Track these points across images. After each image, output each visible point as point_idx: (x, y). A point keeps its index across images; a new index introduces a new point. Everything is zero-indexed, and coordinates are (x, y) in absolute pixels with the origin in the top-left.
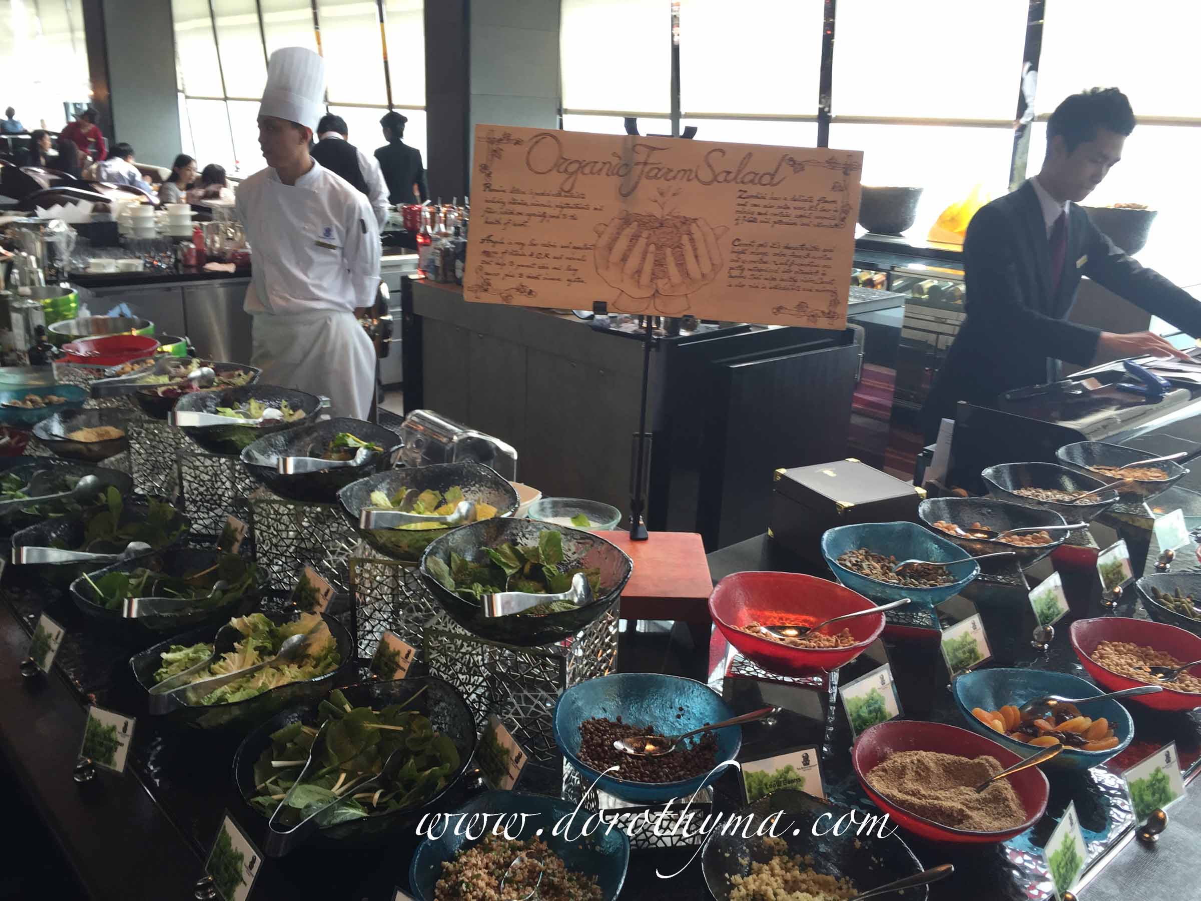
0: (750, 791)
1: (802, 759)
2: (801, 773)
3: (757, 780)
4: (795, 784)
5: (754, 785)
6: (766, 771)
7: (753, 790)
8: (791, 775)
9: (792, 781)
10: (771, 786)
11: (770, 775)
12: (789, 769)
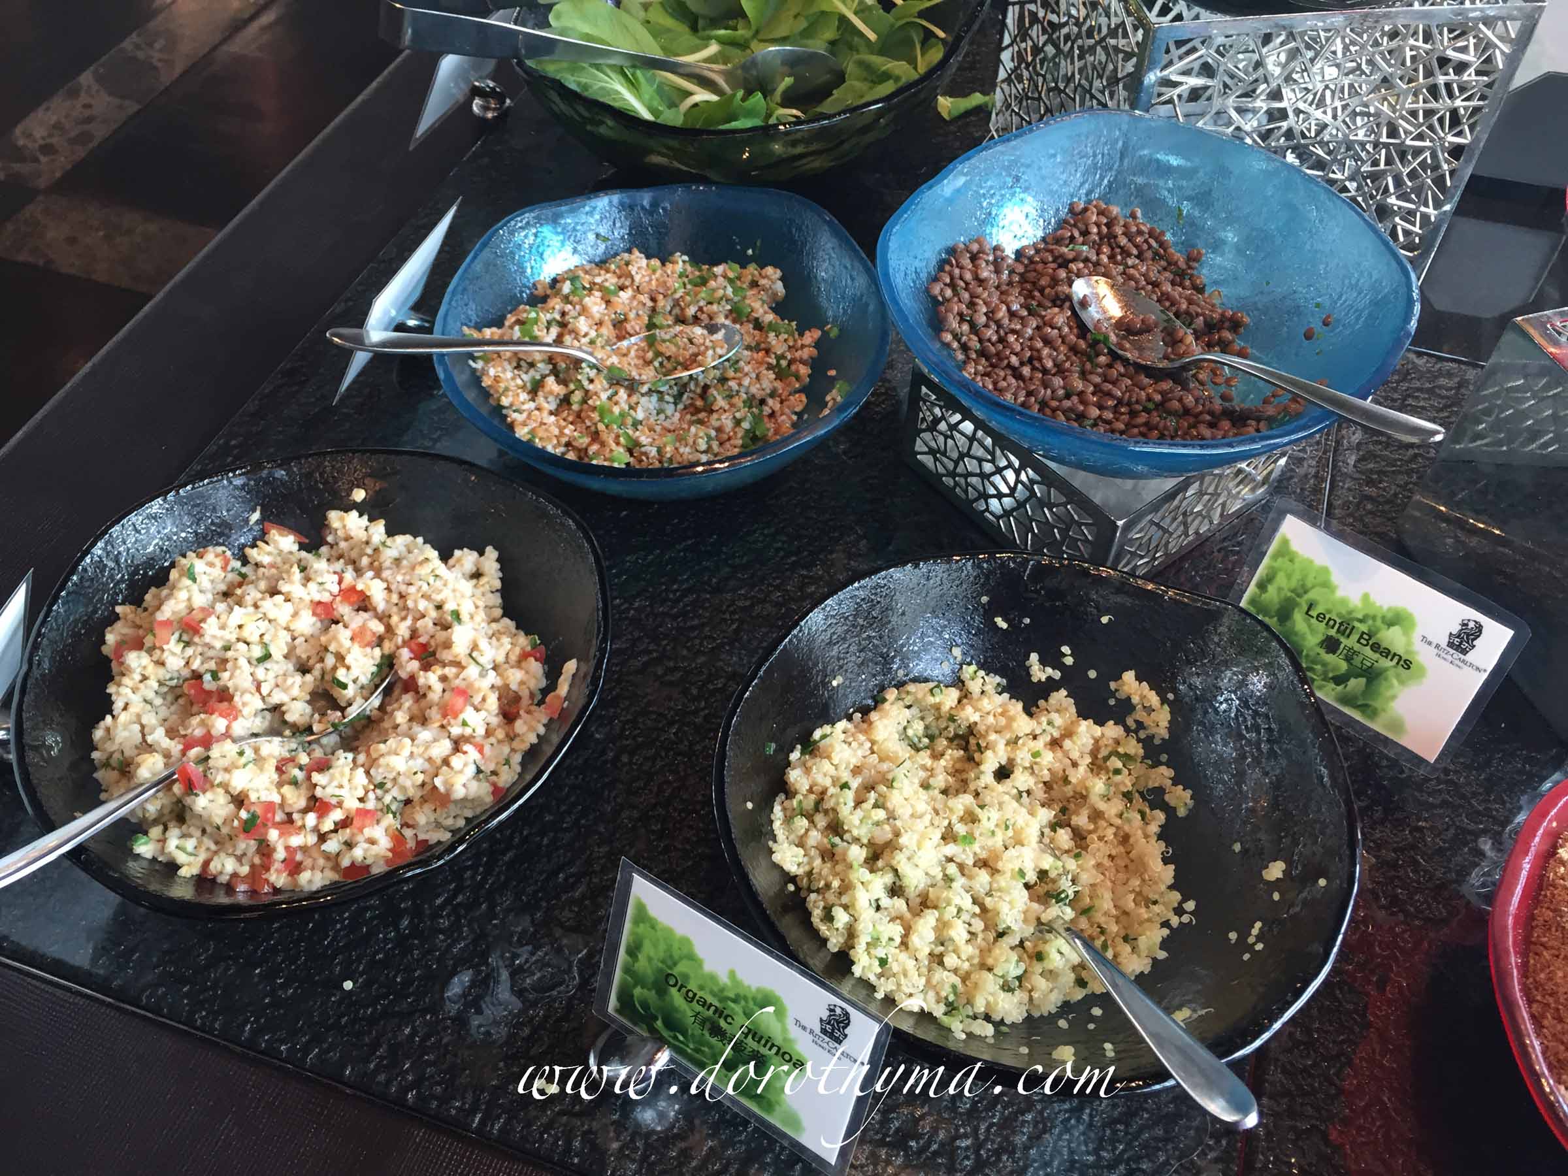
0: (1262, 586)
1: (1456, 629)
2: (1424, 656)
3: (1297, 576)
4: (1386, 663)
5: (1281, 580)
6: (1335, 578)
7: (1272, 589)
8: (1393, 638)
9: (1387, 653)
10: (1320, 617)
11: (1339, 594)
12: (1396, 619)
